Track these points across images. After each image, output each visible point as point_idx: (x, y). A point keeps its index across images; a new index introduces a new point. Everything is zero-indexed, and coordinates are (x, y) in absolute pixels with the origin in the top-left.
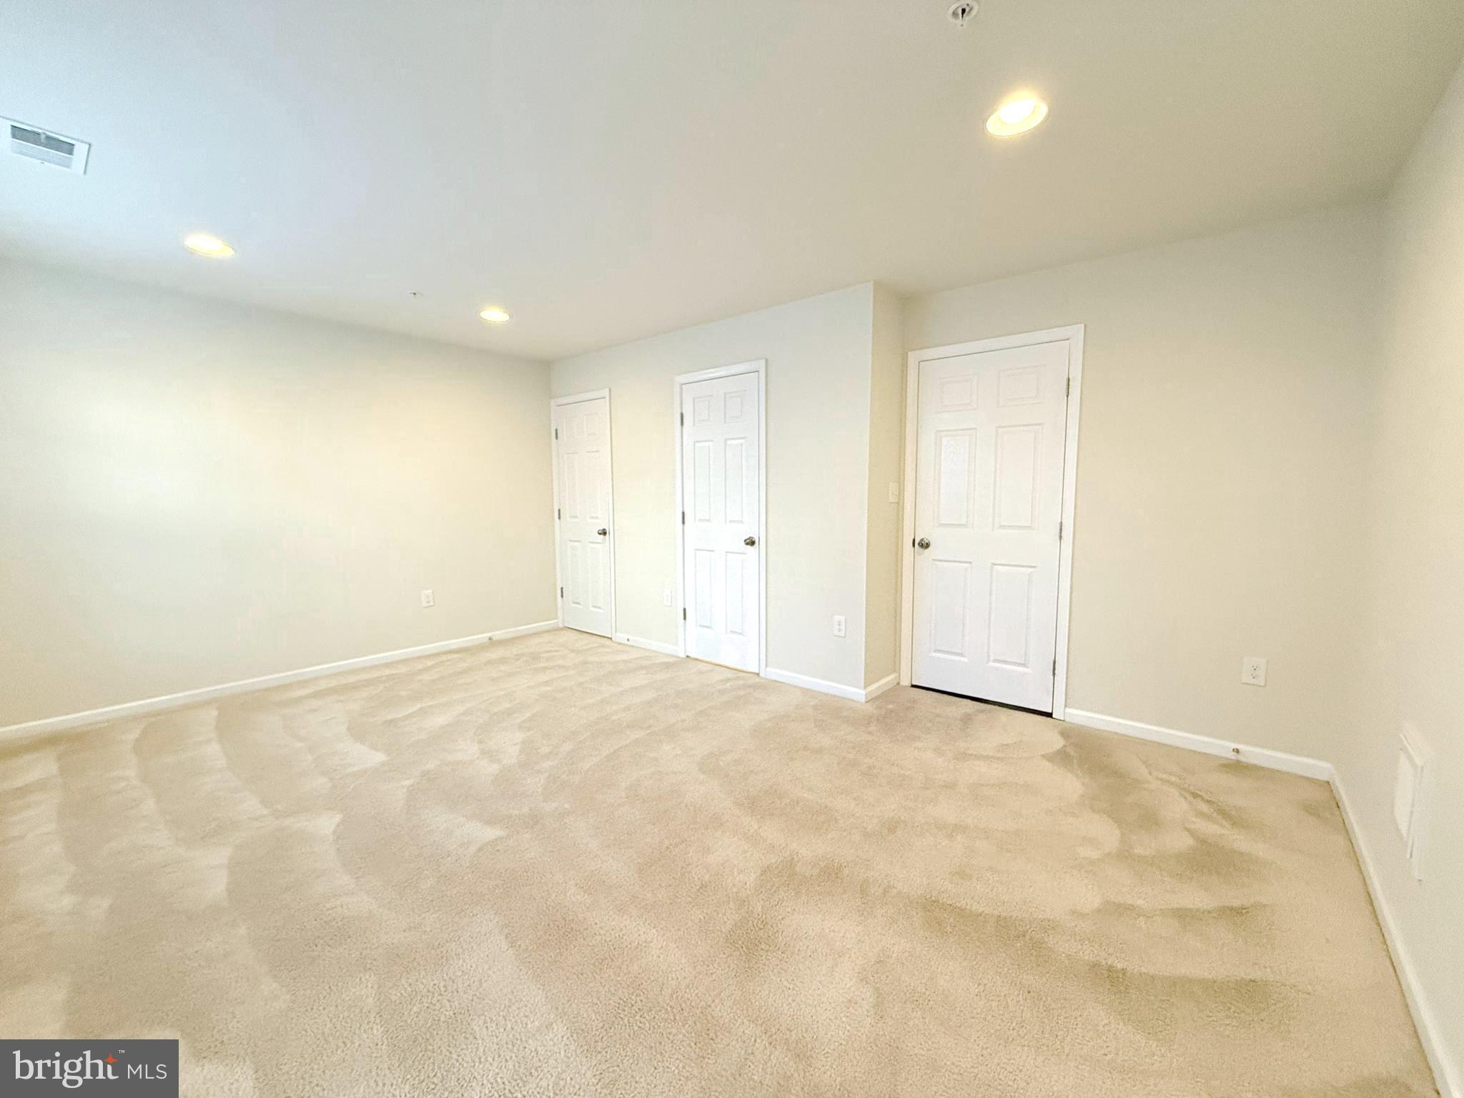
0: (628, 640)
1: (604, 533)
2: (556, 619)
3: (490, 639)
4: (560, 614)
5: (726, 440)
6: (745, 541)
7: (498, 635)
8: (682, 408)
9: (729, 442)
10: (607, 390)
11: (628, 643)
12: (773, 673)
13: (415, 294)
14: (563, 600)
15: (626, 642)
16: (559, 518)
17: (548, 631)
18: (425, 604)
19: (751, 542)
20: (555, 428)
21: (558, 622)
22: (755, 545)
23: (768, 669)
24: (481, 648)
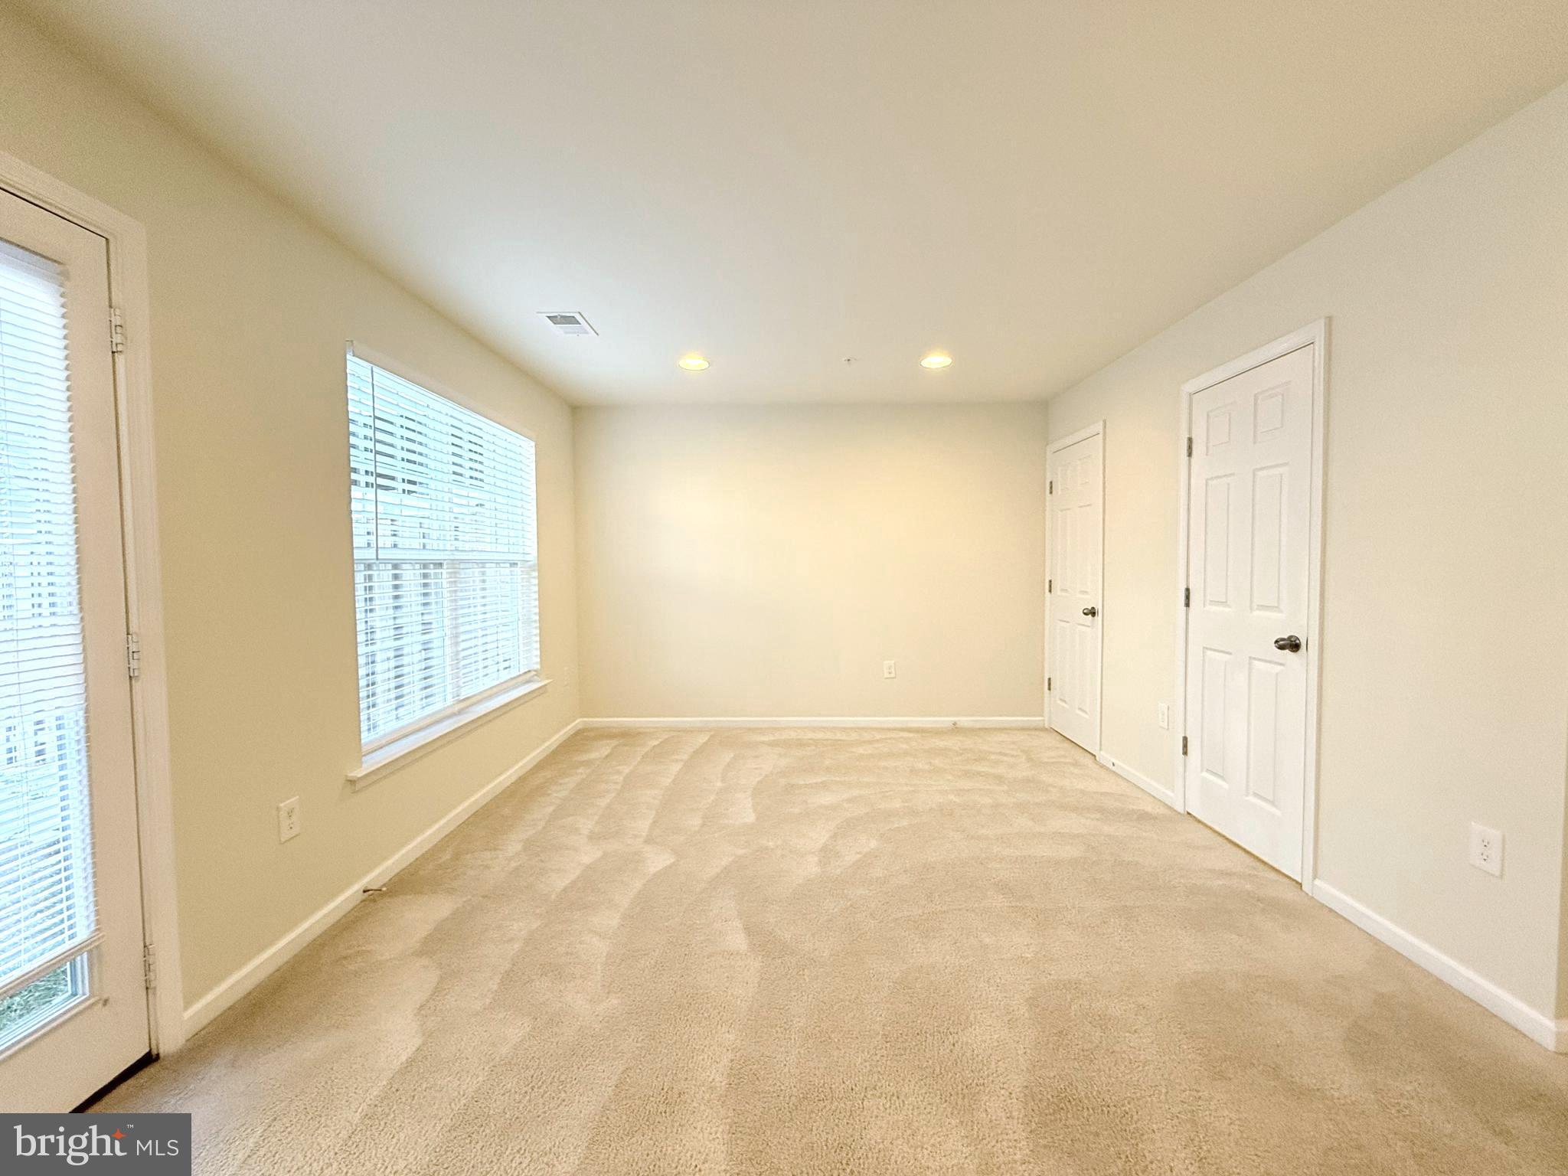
0: (1114, 765)
1: (1092, 612)
2: (1043, 716)
3: (955, 724)
4: (1046, 710)
5: (1255, 471)
6: (1276, 642)
7: (965, 721)
8: (1190, 430)
9: (1260, 474)
10: (1101, 423)
11: (1113, 768)
12: (1326, 891)
13: (849, 360)
14: (1050, 694)
15: (1111, 767)
16: (1050, 591)
17: (1023, 729)
18: (886, 675)
19: (1293, 645)
20: (1049, 481)
21: (1044, 720)
22: (1299, 652)
23: (1317, 882)
24: (938, 732)
